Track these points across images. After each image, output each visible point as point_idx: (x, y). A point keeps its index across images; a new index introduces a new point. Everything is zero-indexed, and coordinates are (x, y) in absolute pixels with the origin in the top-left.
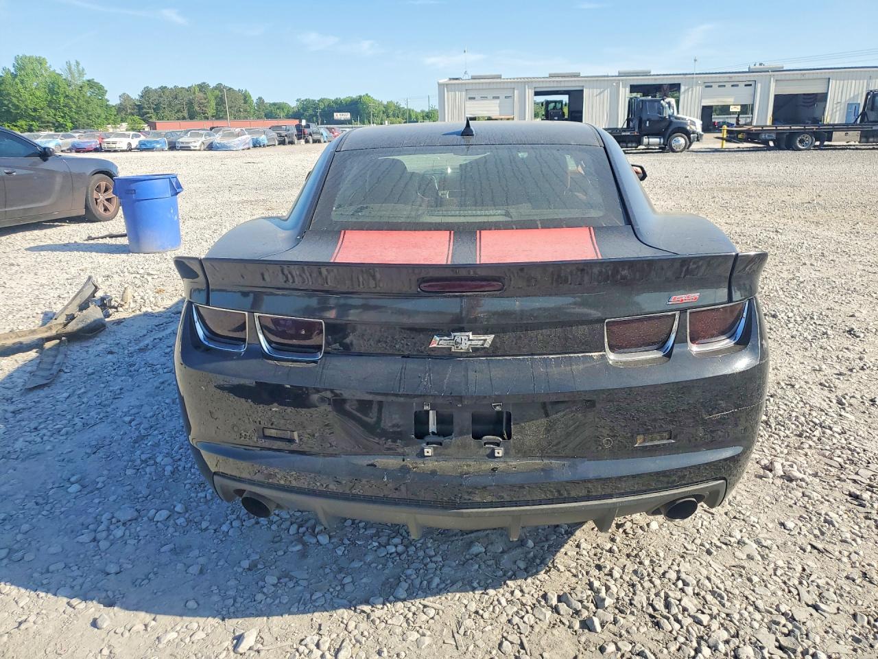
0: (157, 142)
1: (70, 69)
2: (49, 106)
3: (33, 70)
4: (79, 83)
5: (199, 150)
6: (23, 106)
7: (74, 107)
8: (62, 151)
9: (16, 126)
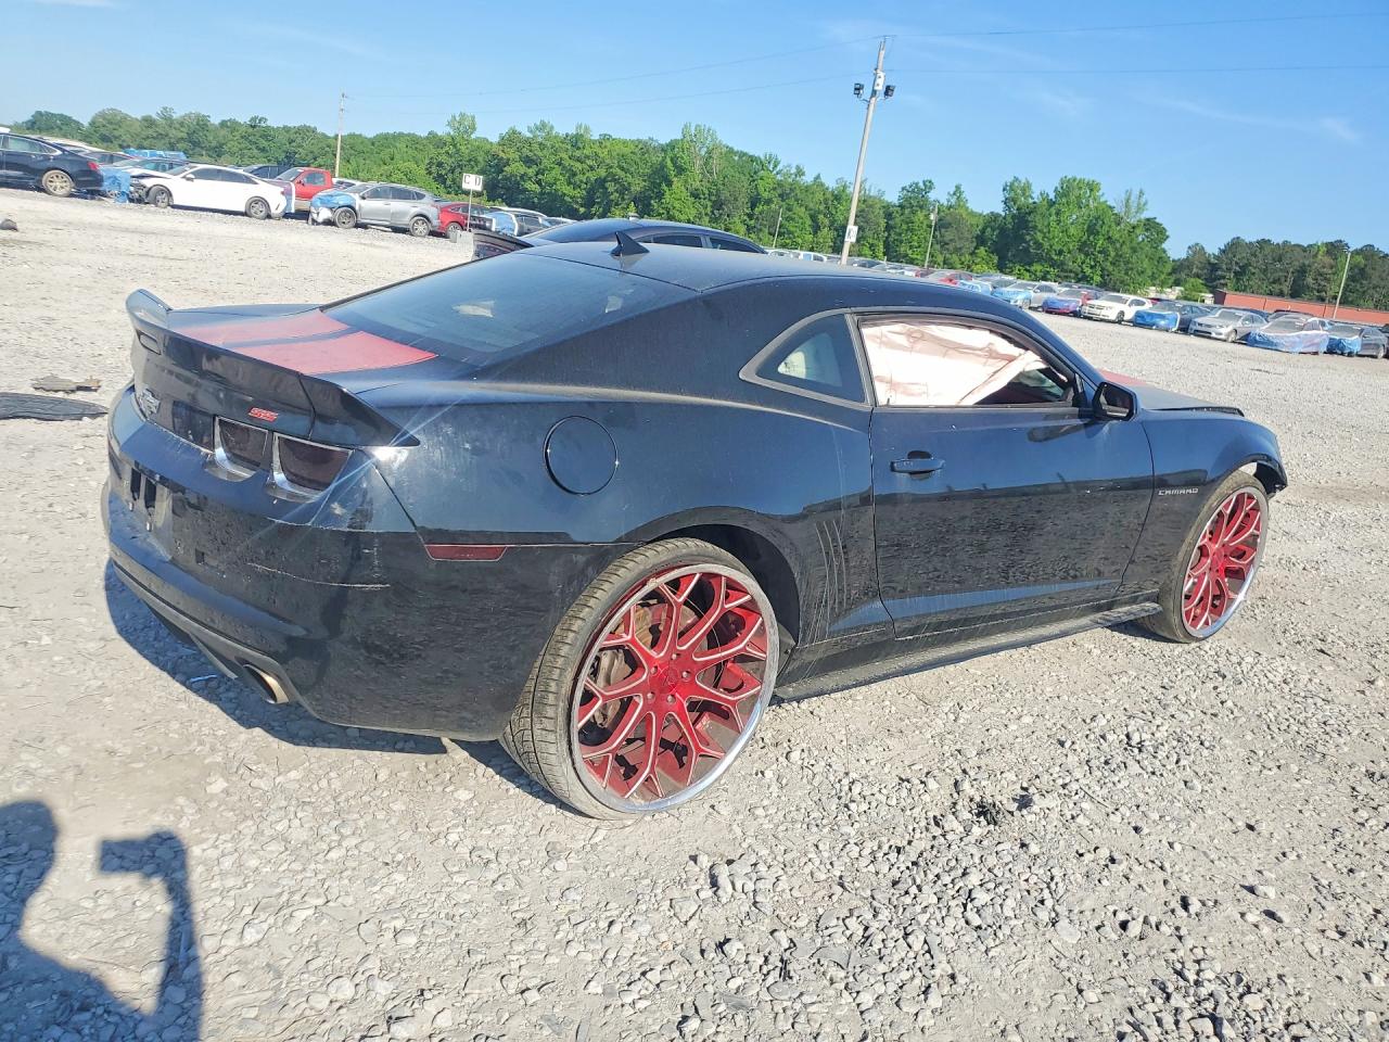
0: (1163, 317)
1: (1128, 201)
2: (1080, 250)
3: (1079, 197)
4: (1133, 221)
5: (1225, 341)
6: (1046, 245)
7: (1113, 254)
8: (1030, 308)
9: (1028, 271)
